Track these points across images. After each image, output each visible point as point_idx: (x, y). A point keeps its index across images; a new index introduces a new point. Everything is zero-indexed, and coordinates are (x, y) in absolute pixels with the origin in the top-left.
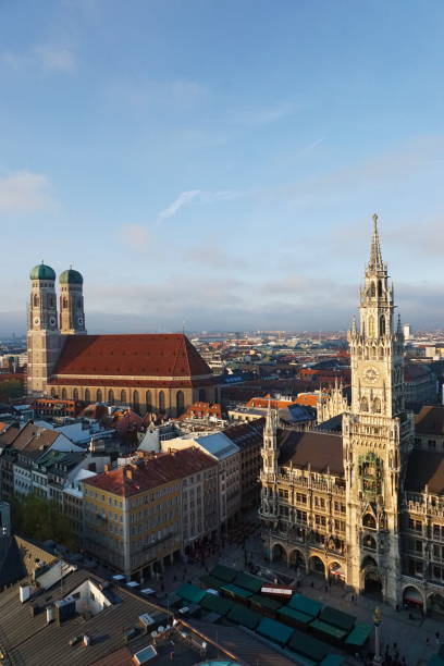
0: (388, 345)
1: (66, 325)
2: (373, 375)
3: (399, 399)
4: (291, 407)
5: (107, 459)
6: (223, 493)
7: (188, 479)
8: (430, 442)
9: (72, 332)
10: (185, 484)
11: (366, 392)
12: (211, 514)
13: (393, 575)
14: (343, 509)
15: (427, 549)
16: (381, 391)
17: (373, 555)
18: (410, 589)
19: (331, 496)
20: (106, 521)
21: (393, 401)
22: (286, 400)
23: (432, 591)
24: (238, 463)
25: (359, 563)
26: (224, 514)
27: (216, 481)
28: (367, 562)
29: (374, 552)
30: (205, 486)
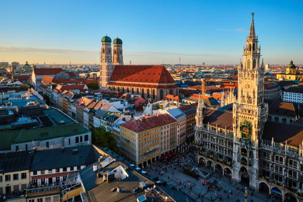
0: (256, 73)
1: (115, 61)
2: (249, 85)
3: (261, 98)
4: (210, 99)
5: (130, 116)
6: (178, 134)
7: (163, 127)
8: (276, 118)
9: (118, 64)
10: (162, 129)
11: (245, 94)
12: (172, 142)
13: (255, 176)
14: (232, 145)
15: (272, 166)
16: (252, 94)
17: (245, 167)
18: (263, 184)
19: (227, 139)
20: (129, 141)
21: (258, 98)
22: (208, 96)
23: (274, 186)
24: (185, 122)
25: (239, 170)
26: (178, 143)
27: (175, 129)
28: (243, 169)
29: (246, 165)
30: (171, 130)
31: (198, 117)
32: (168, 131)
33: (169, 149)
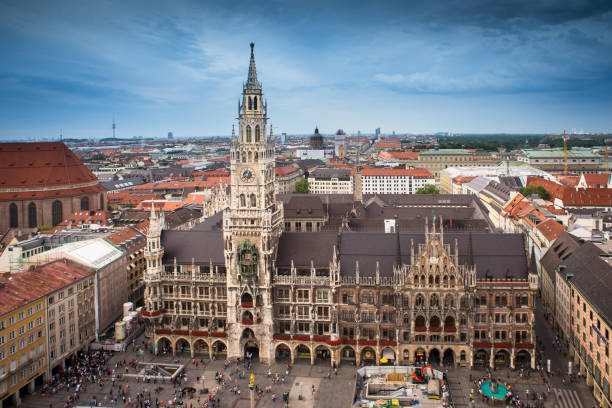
3: (271, 193)
7: (56, 295)
10: (52, 302)
12: (86, 325)
13: (268, 338)
14: (225, 293)
15: (293, 311)
17: (250, 327)
19: (213, 284)
25: (239, 337)
27: (94, 291)
28: (247, 333)
29: (252, 323)
31: (151, 252)
32: (71, 303)
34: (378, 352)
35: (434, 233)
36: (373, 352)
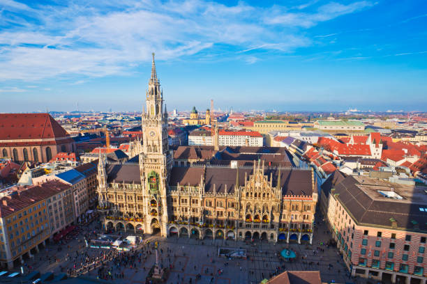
0: (160, 119)
2: (153, 133)
3: (166, 145)
4: (116, 152)
7: (52, 198)
10: (50, 201)
11: (150, 143)
12: (69, 213)
13: (165, 224)
14: (142, 199)
15: (179, 210)
16: (157, 142)
18: (173, 228)
19: (135, 194)
21: (163, 146)
22: (114, 148)
23: (182, 226)
24: (85, 184)
25: (150, 222)
26: (78, 213)
27: (71, 197)
28: (154, 220)
29: (156, 216)
30: (64, 200)
31: (101, 176)
32: (60, 202)
33: (65, 225)
34: (225, 233)
35: (258, 170)
36: (222, 232)
